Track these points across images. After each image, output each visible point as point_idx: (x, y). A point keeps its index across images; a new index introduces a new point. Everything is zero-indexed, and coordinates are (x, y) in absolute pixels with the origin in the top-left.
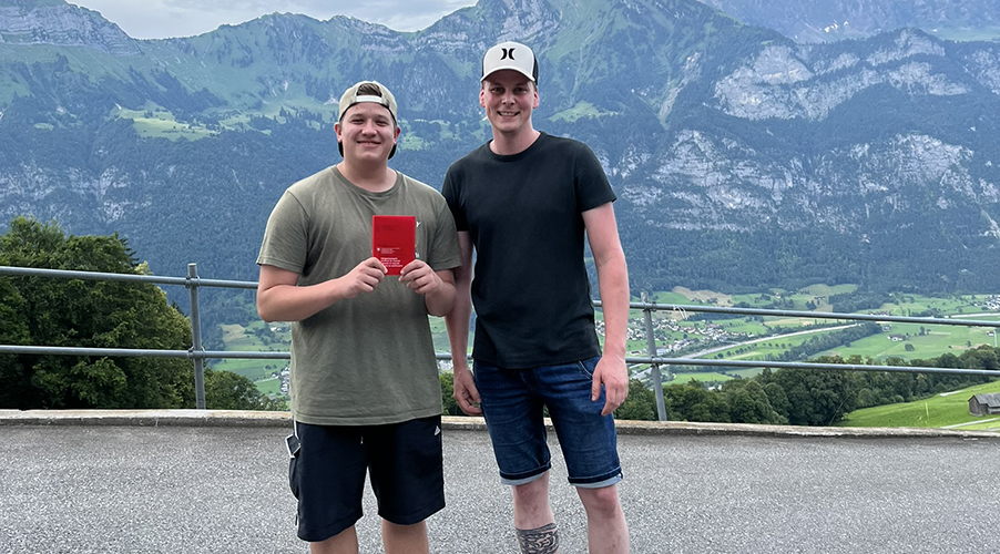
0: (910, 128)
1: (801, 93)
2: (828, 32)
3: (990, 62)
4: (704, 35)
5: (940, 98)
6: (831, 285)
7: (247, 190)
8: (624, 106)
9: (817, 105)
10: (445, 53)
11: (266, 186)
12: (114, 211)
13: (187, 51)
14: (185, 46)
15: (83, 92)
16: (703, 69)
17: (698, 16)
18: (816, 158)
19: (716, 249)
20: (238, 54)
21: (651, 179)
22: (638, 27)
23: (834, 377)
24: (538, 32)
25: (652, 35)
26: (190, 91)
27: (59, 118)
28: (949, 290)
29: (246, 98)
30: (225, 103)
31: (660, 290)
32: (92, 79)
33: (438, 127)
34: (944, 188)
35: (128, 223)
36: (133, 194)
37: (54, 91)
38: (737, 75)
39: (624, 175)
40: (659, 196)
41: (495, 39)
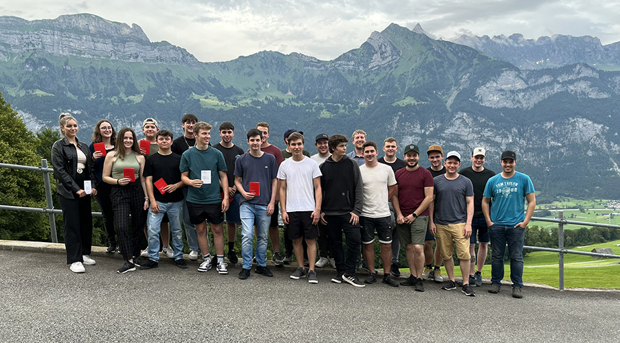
0: (576, 114)
1: (521, 95)
2: (539, 64)
4: (473, 65)
5: (594, 99)
8: (430, 99)
9: (528, 102)
10: (344, 71)
13: (224, 68)
14: (223, 65)
15: (178, 86)
16: (471, 82)
18: (525, 128)
20: (247, 70)
21: (440, 136)
22: (439, 60)
24: (390, 62)
25: (446, 65)
26: (225, 87)
27: (168, 98)
28: (589, 196)
29: (250, 91)
30: (241, 93)
32: (182, 80)
33: (338, 107)
34: (591, 145)
37: (165, 86)
38: (488, 85)
39: (427, 133)
40: (444, 144)
41: (368, 65)
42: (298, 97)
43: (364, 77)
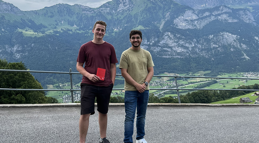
0: (223, 30)
1: (196, 22)
2: (202, 6)
3: (243, 14)
4: (171, 8)
5: (231, 23)
6: (204, 71)
7: (53, 50)
8: (151, 26)
9: (200, 25)
10: (104, 13)
11: (58, 48)
12: (18, 56)
13: (36, 14)
14: (36, 12)
15: (9, 25)
16: (171, 16)
17: (169, 3)
18: (200, 39)
19: (175, 62)
20: (50, 14)
21: (158, 45)
22: (154, 6)
23: (206, 94)
24: (128, 7)
25: (157, 8)
26: (37, 24)
27: (3, 32)
28: (234, 71)
29: (52, 26)
30: (47, 27)
31: (161, 73)
32: (11, 21)
34: (232, 46)
35: (21, 59)
36: (22, 51)
37: (1, 25)
38: (179, 18)
40: (160, 49)
41: (117, 9)
42: (80, 28)
43: (115, 16)
